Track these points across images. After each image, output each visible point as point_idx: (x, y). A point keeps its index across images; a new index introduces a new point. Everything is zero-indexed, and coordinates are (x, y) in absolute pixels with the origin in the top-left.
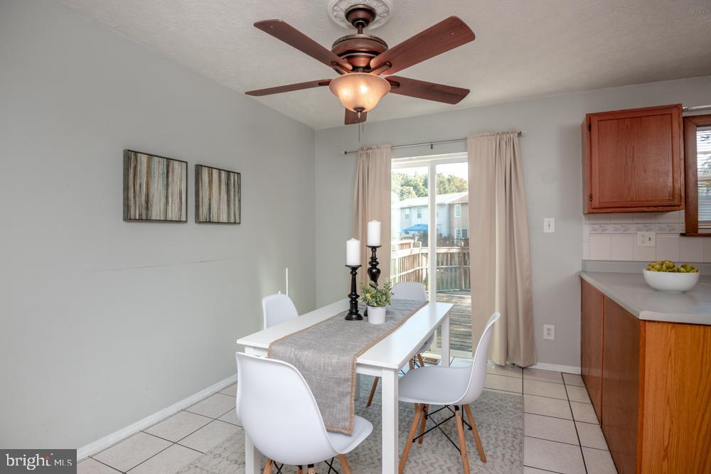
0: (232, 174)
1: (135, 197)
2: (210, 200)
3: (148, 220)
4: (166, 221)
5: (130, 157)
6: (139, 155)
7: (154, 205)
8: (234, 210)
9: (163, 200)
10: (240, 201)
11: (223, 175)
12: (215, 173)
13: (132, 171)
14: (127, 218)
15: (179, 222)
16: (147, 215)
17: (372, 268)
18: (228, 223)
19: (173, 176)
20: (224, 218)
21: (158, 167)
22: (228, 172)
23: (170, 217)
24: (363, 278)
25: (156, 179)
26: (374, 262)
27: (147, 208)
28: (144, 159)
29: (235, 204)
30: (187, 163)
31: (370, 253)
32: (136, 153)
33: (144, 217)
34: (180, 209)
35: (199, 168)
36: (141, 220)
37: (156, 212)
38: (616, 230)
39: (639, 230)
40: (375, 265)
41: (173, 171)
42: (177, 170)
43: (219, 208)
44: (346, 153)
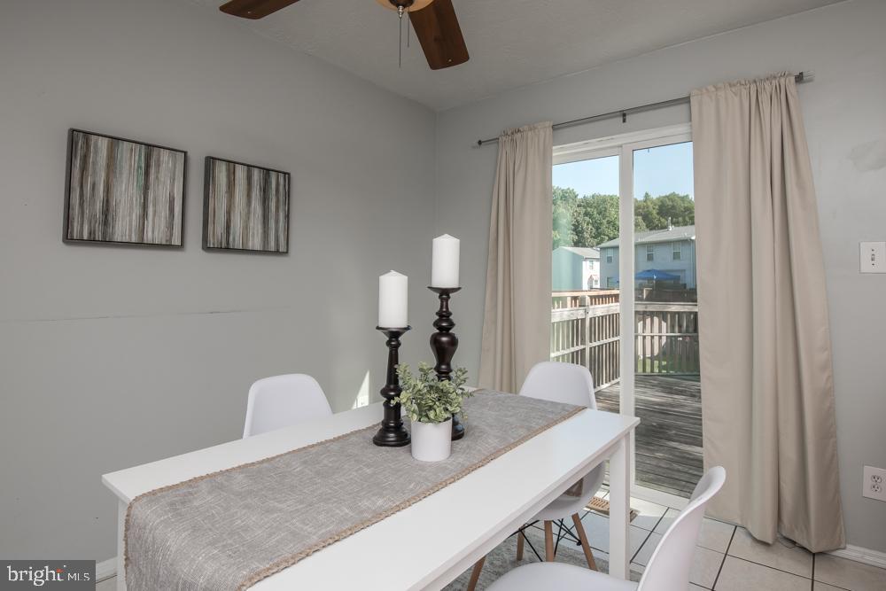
0: (273, 176)
1: (81, 205)
2: (229, 213)
3: (107, 242)
4: (141, 245)
5: (78, 141)
6: (93, 137)
7: (120, 214)
8: (277, 231)
9: (137, 211)
10: (287, 217)
11: (256, 174)
12: (241, 173)
13: (77, 163)
14: (68, 239)
15: (168, 246)
16: (104, 234)
17: (441, 334)
18: (264, 252)
19: (158, 172)
20: (256, 242)
21: (129, 160)
22: (267, 172)
23: (149, 237)
25: (125, 176)
26: (444, 322)
27: (105, 223)
28: (103, 144)
29: (277, 222)
30: (185, 153)
31: (436, 304)
32: (87, 134)
33: (99, 236)
34: (171, 226)
35: (210, 162)
36: (91, 241)
37: (124, 227)
40: (448, 329)
41: (158, 165)
42: (167, 164)
43: (246, 228)
44: (480, 142)
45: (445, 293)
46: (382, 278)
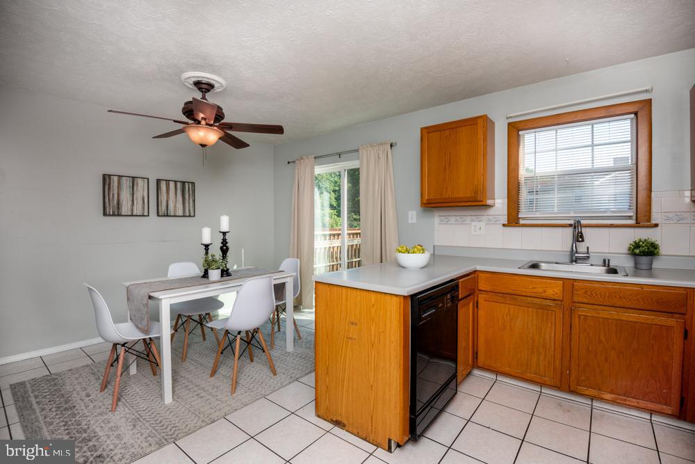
0: (187, 184)
1: (109, 202)
2: (167, 201)
3: (119, 215)
4: (132, 215)
5: (106, 179)
6: (112, 177)
7: (123, 204)
8: (189, 207)
9: (130, 203)
10: (194, 201)
11: (179, 185)
12: (172, 185)
13: (107, 187)
14: (105, 214)
15: (143, 216)
16: (118, 213)
17: (223, 246)
18: (184, 216)
19: (137, 187)
21: (126, 183)
22: (183, 183)
23: (135, 213)
24: (216, 252)
25: (125, 190)
26: (224, 242)
27: (118, 208)
28: (116, 179)
29: (189, 203)
30: (148, 179)
31: (221, 236)
32: (109, 175)
33: (116, 213)
34: (144, 208)
35: (158, 181)
36: (114, 215)
37: (125, 209)
38: (457, 220)
39: (472, 221)
40: (226, 245)
41: (137, 184)
42: (141, 184)
43: (175, 207)
44: (289, 163)
45: (224, 233)
46: (203, 229)
